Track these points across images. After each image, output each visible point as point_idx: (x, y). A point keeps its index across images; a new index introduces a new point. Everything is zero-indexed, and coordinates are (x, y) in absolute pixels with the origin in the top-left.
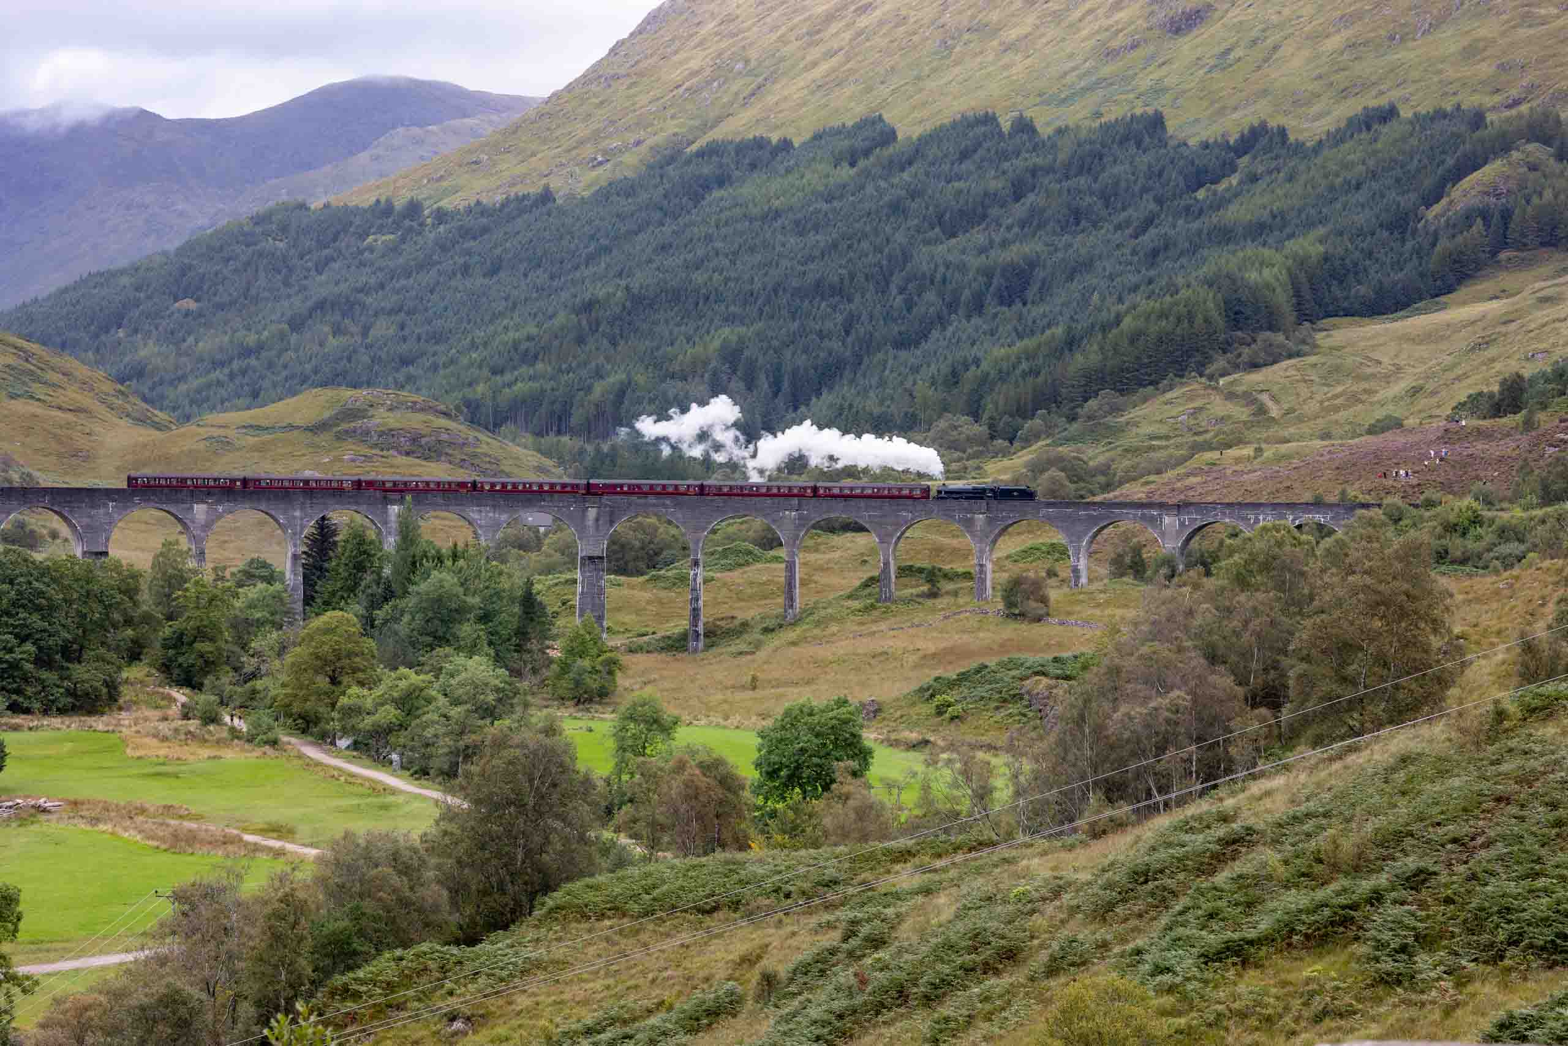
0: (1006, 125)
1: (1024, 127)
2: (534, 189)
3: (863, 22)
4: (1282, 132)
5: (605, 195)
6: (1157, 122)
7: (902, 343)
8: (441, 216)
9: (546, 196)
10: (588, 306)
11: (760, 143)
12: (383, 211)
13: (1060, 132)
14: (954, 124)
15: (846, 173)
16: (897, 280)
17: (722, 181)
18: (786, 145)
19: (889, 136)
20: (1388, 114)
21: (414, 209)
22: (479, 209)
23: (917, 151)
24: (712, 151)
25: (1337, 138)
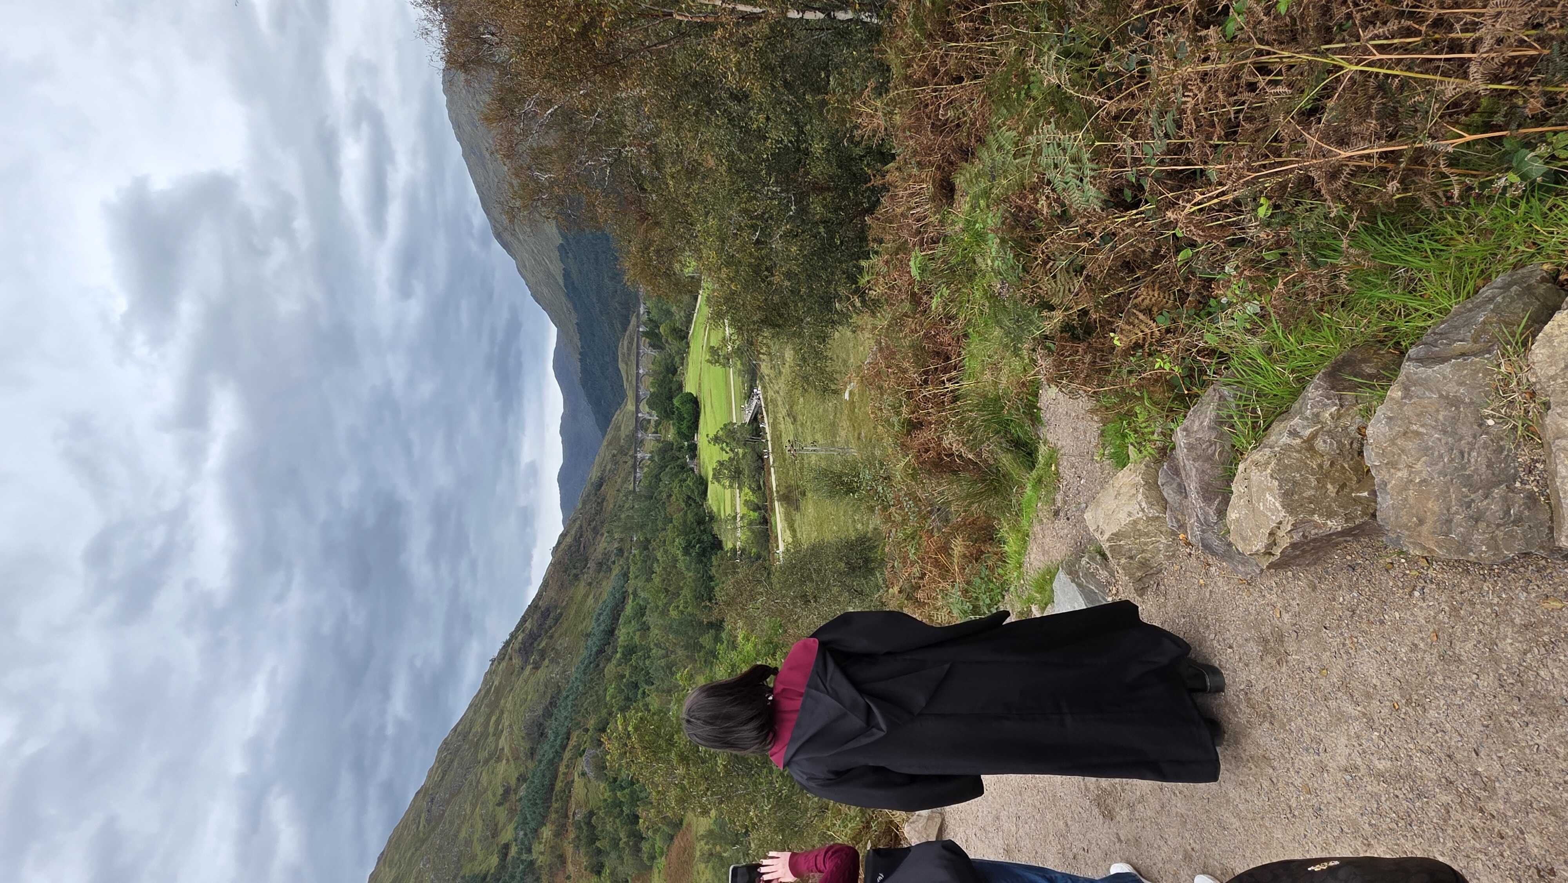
2: (576, 327)
3: (536, 251)
5: (576, 311)
7: (608, 240)
8: (582, 347)
9: (577, 324)
10: (601, 312)
11: (564, 275)
12: (581, 360)
15: (570, 255)
16: (594, 242)
17: (573, 283)
18: (564, 269)
19: (561, 244)
21: (580, 354)
22: (580, 339)
23: (564, 237)
24: (566, 286)
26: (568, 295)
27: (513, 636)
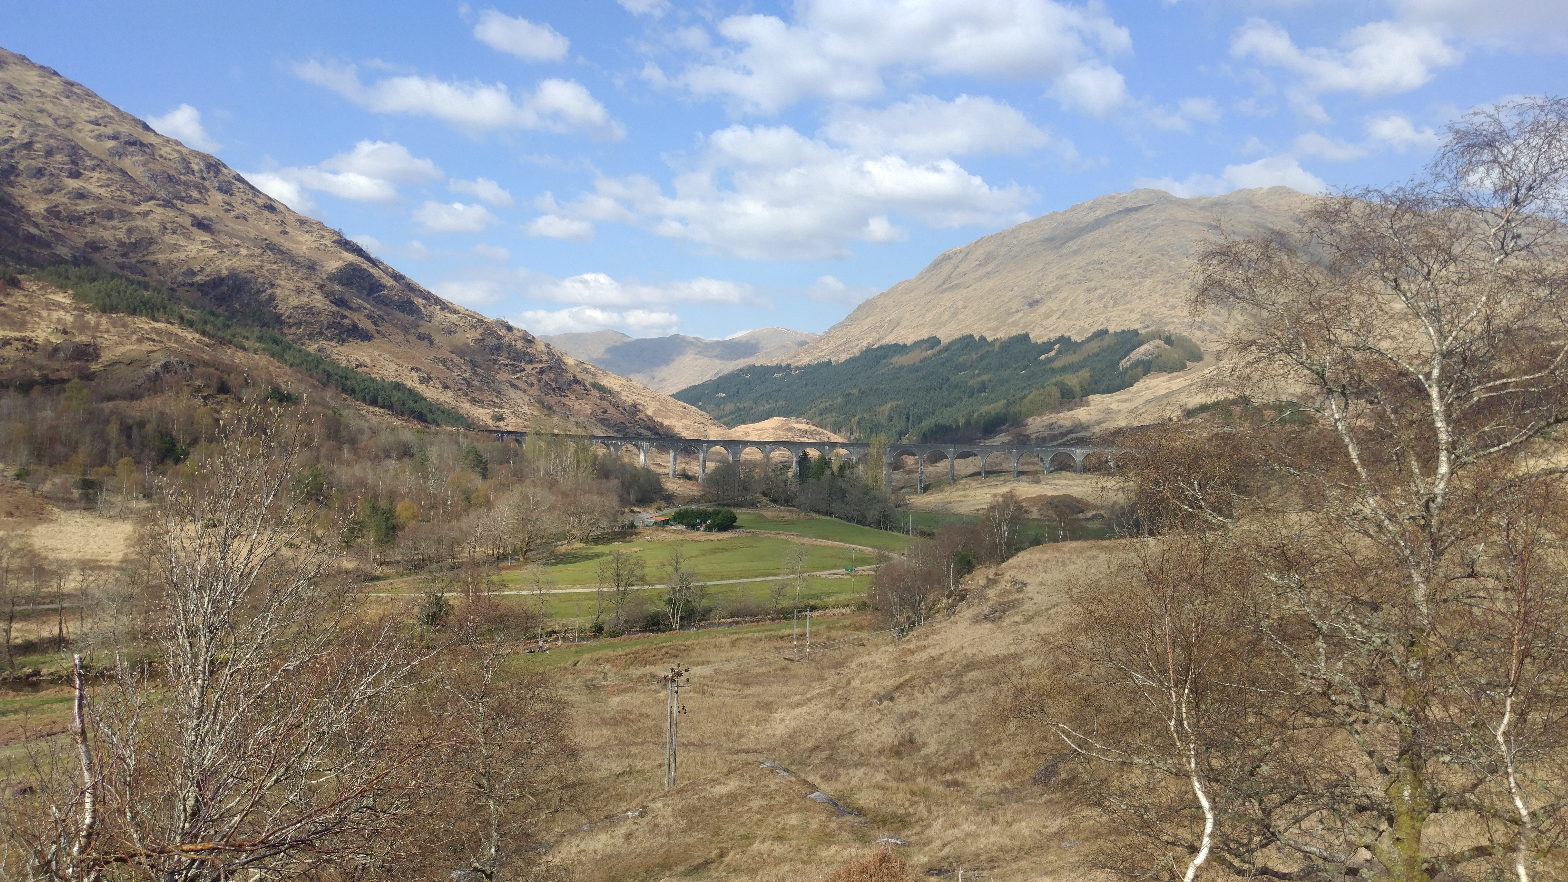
0: (977, 338)
1: (983, 339)
2: (826, 360)
4: (1069, 338)
5: (848, 362)
6: (1026, 336)
8: (797, 368)
9: (830, 362)
11: (897, 345)
12: (778, 368)
13: (995, 340)
14: (960, 339)
15: (926, 353)
16: (945, 386)
17: (885, 357)
18: (905, 346)
19: (939, 342)
20: (1106, 332)
21: (789, 366)
22: (808, 366)
23: (949, 347)
24: (882, 347)
25: (1089, 340)
26: (868, 351)
27: (374, 263)
